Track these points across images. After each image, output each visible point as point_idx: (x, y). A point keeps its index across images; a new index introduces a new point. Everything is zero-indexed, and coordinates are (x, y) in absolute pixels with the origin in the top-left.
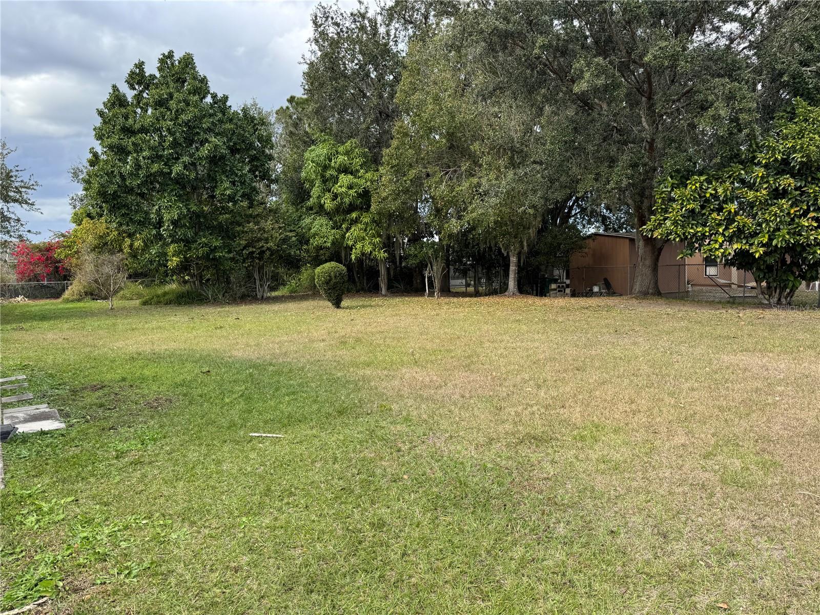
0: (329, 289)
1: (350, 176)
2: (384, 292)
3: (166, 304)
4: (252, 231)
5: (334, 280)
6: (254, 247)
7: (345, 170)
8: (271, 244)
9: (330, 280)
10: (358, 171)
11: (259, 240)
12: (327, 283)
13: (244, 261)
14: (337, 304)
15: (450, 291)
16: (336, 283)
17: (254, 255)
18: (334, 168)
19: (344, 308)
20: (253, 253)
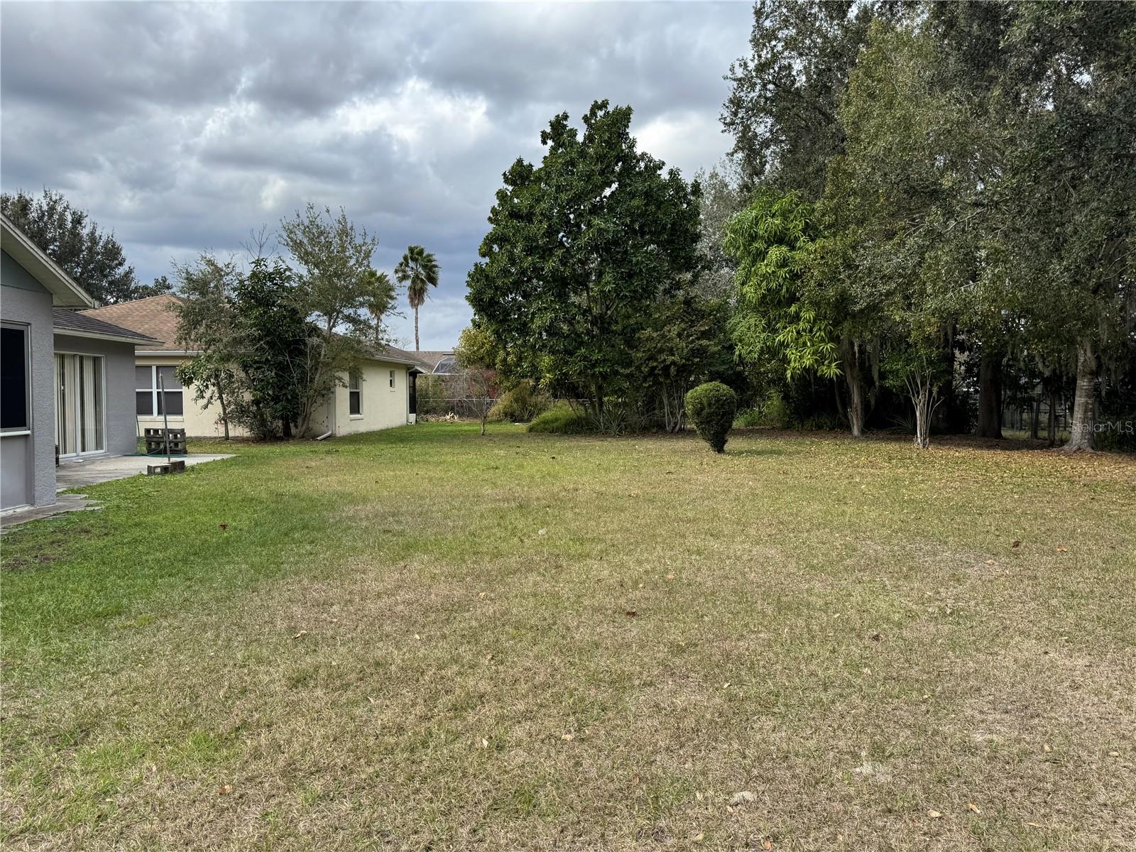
0: (702, 423)
1: (784, 248)
2: (856, 431)
3: (552, 432)
4: (650, 339)
5: (707, 410)
6: (656, 360)
7: (780, 238)
8: (676, 358)
9: (702, 409)
10: (797, 239)
11: (661, 351)
12: (698, 414)
13: (645, 379)
14: (719, 446)
15: (999, 436)
16: (710, 415)
17: (656, 372)
18: (762, 238)
19: (729, 454)
20: (654, 368)
